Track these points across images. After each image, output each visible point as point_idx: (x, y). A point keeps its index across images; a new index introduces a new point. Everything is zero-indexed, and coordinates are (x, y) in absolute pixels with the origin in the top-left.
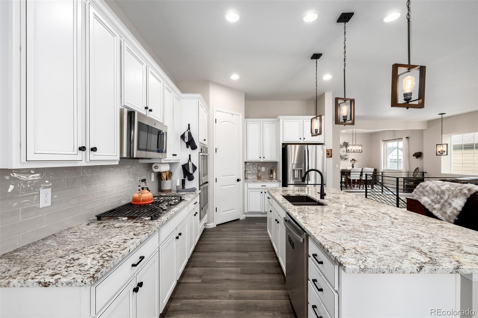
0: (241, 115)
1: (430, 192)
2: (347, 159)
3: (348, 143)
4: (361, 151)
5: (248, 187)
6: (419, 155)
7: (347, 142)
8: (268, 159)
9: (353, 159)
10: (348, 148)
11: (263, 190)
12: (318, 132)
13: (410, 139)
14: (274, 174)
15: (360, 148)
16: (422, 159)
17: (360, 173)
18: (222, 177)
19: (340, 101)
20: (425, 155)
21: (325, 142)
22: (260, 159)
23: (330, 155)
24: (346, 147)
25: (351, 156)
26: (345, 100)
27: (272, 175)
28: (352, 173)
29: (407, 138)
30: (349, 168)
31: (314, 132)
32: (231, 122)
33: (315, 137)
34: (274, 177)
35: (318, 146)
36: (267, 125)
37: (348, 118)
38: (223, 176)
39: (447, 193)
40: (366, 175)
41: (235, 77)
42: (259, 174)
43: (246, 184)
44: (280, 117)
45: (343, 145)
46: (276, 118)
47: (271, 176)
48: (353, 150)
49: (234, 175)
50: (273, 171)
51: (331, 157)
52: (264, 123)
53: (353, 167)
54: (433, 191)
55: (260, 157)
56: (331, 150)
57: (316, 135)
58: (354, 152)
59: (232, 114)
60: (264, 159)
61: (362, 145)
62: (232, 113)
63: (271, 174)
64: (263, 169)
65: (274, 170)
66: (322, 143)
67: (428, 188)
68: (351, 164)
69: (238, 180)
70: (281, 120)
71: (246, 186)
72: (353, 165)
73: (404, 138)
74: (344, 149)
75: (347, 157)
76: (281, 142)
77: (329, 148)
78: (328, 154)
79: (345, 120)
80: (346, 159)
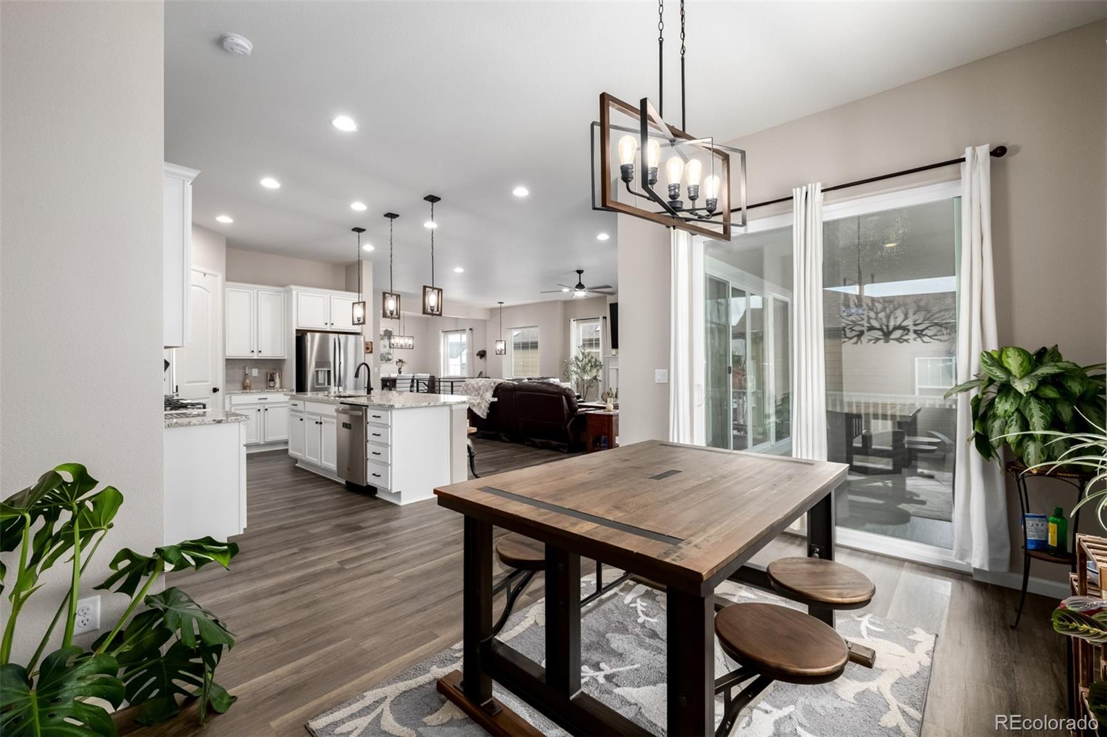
0: (220, 277)
1: (472, 389)
2: (391, 360)
3: (391, 332)
4: (411, 347)
5: (233, 403)
6: (482, 354)
7: (390, 329)
8: (267, 354)
9: (400, 360)
10: (393, 341)
11: (262, 405)
12: (361, 321)
13: (474, 331)
14: (277, 380)
15: (410, 342)
16: (486, 359)
17: (410, 381)
18: (186, 385)
19: (387, 295)
20: (488, 354)
21: (362, 331)
22: (252, 354)
23: (370, 350)
24: (389, 338)
25: (396, 355)
26: (392, 294)
27: (272, 382)
28: (398, 381)
29: (471, 329)
30: (394, 375)
31: (356, 320)
32: (201, 287)
33: (357, 326)
34: (278, 385)
35: (349, 336)
36: (266, 298)
37: (395, 313)
38: (188, 382)
39: (482, 388)
40: (417, 381)
41: (224, 219)
42: (248, 381)
43: (227, 397)
44: (292, 287)
45: (384, 335)
46: (282, 286)
47: (272, 384)
48: (399, 345)
49: (207, 381)
50: (274, 376)
51: (371, 352)
52: (259, 292)
53: (400, 372)
54: (474, 388)
55: (253, 352)
56: (371, 343)
57: (358, 324)
58: (401, 347)
59: (205, 275)
60: (260, 354)
61: (413, 337)
62: (206, 271)
63: (270, 381)
64: (255, 372)
65: (277, 374)
66: (358, 331)
67: (470, 386)
68: (397, 368)
69: (215, 390)
70: (294, 293)
71: (227, 401)
72: (400, 369)
73: (468, 330)
74: (386, 342)
75: (390, 357)
76: (295, 328)
77: (368, 340)
78: (367, 348)
79: (392, 314)
80: (389, 360)
